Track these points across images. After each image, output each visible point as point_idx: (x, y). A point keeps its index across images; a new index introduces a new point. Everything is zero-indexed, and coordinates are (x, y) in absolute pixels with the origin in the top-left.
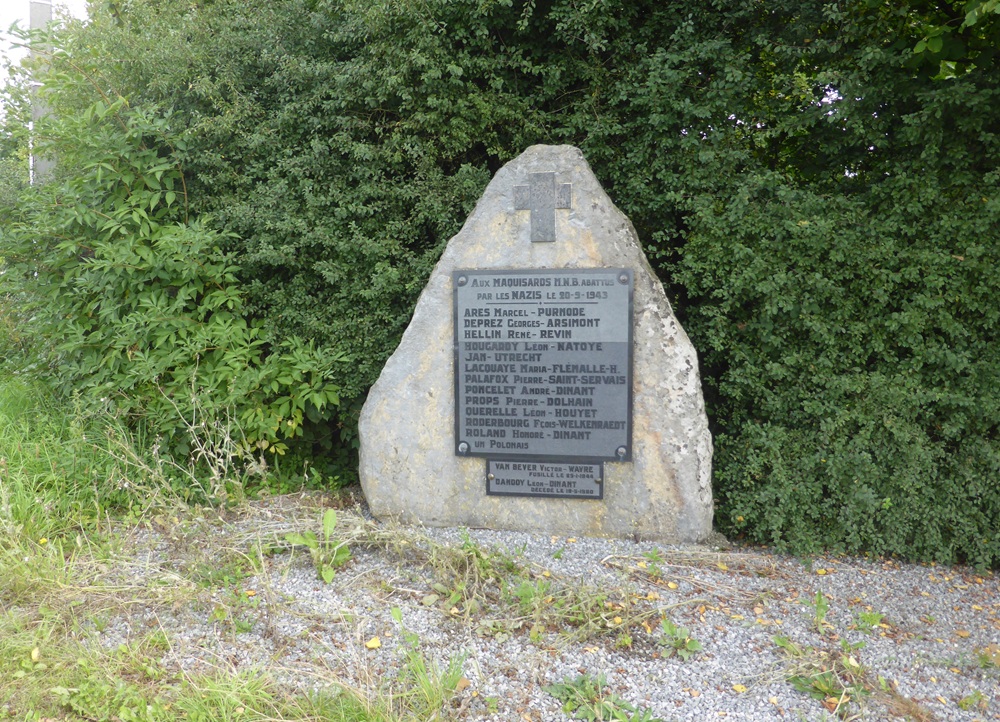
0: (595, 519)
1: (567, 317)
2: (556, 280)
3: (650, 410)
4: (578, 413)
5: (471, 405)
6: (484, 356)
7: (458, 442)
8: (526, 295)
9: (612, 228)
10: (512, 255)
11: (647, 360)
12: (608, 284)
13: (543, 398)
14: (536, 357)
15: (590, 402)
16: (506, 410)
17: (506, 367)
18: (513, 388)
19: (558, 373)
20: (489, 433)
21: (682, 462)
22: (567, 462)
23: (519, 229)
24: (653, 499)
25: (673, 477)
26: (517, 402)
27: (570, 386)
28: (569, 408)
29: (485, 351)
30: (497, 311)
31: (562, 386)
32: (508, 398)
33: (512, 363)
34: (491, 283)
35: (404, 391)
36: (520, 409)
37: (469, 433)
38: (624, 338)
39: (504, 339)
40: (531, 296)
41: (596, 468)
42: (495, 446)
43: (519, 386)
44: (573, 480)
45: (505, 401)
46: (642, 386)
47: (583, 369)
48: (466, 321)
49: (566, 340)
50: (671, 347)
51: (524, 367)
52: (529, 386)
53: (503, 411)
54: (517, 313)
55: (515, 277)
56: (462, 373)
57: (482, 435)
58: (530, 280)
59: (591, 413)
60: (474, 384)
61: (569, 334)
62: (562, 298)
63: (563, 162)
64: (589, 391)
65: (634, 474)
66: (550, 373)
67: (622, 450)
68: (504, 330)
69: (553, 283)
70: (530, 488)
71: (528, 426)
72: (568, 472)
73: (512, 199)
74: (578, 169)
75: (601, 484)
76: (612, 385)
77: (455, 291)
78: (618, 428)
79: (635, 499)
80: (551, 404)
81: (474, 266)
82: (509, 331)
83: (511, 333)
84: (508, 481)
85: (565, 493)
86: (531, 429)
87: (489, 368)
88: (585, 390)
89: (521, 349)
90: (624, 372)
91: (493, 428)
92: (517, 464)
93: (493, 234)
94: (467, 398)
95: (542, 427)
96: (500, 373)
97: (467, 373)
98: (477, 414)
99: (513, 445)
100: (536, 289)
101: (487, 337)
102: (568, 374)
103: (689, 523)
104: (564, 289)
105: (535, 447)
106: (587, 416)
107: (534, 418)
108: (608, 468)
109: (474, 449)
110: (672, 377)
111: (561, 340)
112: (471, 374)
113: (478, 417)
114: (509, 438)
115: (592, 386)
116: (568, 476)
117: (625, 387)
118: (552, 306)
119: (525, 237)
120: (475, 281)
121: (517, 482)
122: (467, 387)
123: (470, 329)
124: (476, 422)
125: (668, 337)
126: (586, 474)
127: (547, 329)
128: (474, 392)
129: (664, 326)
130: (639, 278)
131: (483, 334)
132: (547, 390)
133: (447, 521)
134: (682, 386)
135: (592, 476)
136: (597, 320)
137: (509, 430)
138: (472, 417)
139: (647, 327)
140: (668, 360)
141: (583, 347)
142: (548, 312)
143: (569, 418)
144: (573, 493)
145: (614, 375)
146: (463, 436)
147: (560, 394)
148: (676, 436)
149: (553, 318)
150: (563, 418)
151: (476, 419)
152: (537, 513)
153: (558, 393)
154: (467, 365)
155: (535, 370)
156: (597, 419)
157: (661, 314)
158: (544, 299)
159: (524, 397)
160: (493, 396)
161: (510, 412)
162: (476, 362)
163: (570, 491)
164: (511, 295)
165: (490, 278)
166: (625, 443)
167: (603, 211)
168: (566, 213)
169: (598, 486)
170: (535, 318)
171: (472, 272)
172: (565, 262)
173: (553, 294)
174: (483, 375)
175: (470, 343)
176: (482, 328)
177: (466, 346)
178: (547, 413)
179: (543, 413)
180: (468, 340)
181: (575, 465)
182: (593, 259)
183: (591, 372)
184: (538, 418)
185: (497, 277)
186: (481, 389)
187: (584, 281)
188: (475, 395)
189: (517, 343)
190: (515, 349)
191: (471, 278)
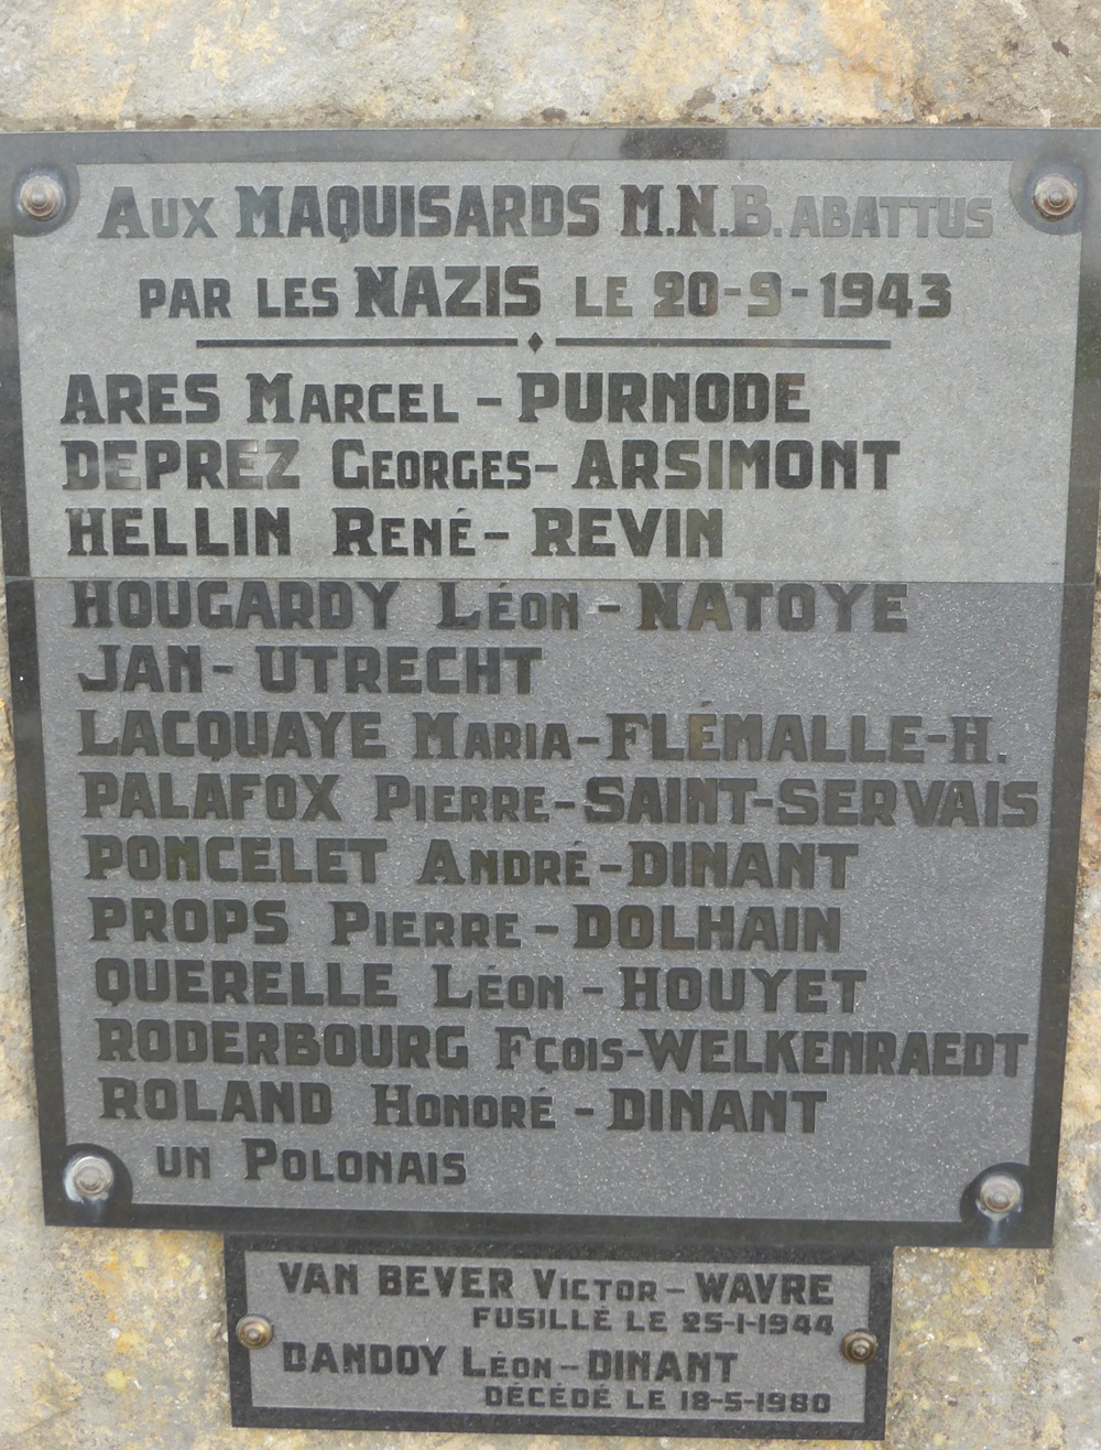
1: (699, 431)
2: (632, 197)
4: (754, 989)
5: (122, 944)
6: (188, 659)
7: (55, 1153)
8: (445, 289)
10: (350, 32)
12: (966, 222)
13: (553, 904)
14: (508, 668)
15: (825, 928)
16: (334, 971)
17: (327, 726)
18: (370, 850)
19: (639, 764)
20: (238, 1101)
22: (688, 1256)
26: (398, 929)
27: (709, 835)
28: (701, 961)
29: (194, 635)
30: (266, 391)
31: (667, 835)
32: (340, 909)
33: (362, 702)
34: (225, 215)
36: (412, 970)
37: (118, 1099)
38: (1042, 560)
39: (313, 560)
40: (478, 295)
41: (849, 1285)
42: (271, 1173)
43: (408, 838)
44: (717, 1344)
45: (327, 925)
47: (793, 737)
48: (74, 450)
49: (689, 570)
51: (433, 732)
52: (466, 838)
53: (316, 982)
54: (389, 404)
55: (378, 175)
56: (64, 764)
57: (196, 1115)
58: (471, 197)
59: (832, 991)
60: (139, 826)
61: (708, 531)
62: (668, 309)
64: (823, 865)
66: (591, 763)
67: (1004, 1191)
68: (312, 507)
69: (611, 211)
70: (477, 1386)
71: (461, 1060)
72: (692, 1302)
75: (876, 1367)
76: (958, 830)
78: (985, 1070)
80: (600, 942)
81: (115, 108)
82: (343, 516)
83: (352, 532)
84: (353, 1355)
85: (673, 1412)
86: (482, 1079)
87: (223, 733)
88: (797, 862)
89: (414, 624)
90: (1026, 755)
91: (257, 1075)
92: (403, 1262)
94: (99, 905)
95: (547, 1068)
96: (292, 765)
97: (94, 764)
98: (161, 995)
99: (373, 1165)
100: (507, 252)
101: (206, 547)
102: (700, 771)
104: (680, 256)
105: (501, 1175)
106: (808, 1001)
107: (497, 1018)
108: (912, 1272)
109: (150, 1189)
111: (657, 566)
112: (119, 767)
113: (171, 1011)
114: (353, 1126)
115: (844, 835)
116: (690, 1323)
117: (1034, 842)
118: (608, 362)
120: (123, 205)
121: (409, 1360)
122: (95, 844)
123: (100, 499)
124: (157, 1040)
126: (791, 1311)
127: (575, 502)
128: (137, 874)
131: (181, 531)
132: (576, 859)
135: (825, 1325)
136: (883, 451)
137: (351, 1086)
138: (133, 1011)
141: (793, 611)
143: (705, 1019)
144: (716, 1413)
145: (976, 775)
146: (82, 1116)
147: (657, 880)
149: (614, 434)
150: (667, 1020)
151: (160, 1027)
153: (638, 879)
154: (88, 718)
155: (503, 742)
156: (862, 1021)
158: (557, 320)
159: (437, 899)
160: (250, 894)
161: (353, 984)
162: (142, 698)
163: (702, 1400)
164: (348, 292)
165: (218, 184)
166: (1018, 1148)
169: (857, 1374)
170: (503, 434)
171: (106, 143)
172: (688, 87)
173: (615, 285)
174: (187, 774)
175: (103, 586)
176: (178, 497)
177: (82, 604)
178: (571, 990)
179: (549, 991)
180: (89, 568)
181: (732, 1270)
182: (861, 66)
183: (838, 757)
184: (518, 1019)
185: (260, 176)
186: (182, 857)
187: (805, 206)
188: (145, 890)
189: (391, 587)
190: (381, 622)
191: (99, 183)
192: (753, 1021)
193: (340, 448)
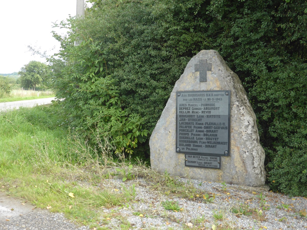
0: (219, 176)
1: (210, 107)
3: (236, 139)
6: (185, 119)
7: (177, 148)
8: (198, 99)
9: (224, 77)
10: (194, 86)
11: (235, 121)
12: (223, 95)
13: (202, 133)
14: (200, 120)
15: (216, 135)
16: (191, 137)
17: (191, 123)
18: (193, 130)
19: (207, 125)
20: (186, 145)
21: (247, 157)
22: (209, 156)
23: (196, 78)
24: (237, 170)
25: (244, 162)
26: (194, 135)
27: (210, 130)
28: (210, 137)
30: (189, 105)
31: (208, 129)
32: (192, 133)
33: (193, 122)
34: (187, 95)
35: (162, 131)
36: (195, 137)
37: (180, 145)
38: (227, 114)
39: (191, 114)
41: (218, 158)
42: (188, 149)
43: (195, 129)
44: (211, 162)
45: (191, 135)
46: (234, 130)
47: (215, 124)
48: (180, 108)
50: (243, 117)
51: (196, 123)
52: (198, 129)
53: (190, 138)
54: (195, 105)
55: (195, 93)
56: (178, 125)
57: (184, 146)
58: (199, 94)
60: (182, 129)
61: (210, 112)
62: (208, 100)
63: (209, 55)
65: (231, 161)
66: (204, 125)
67: (226, 152)
68: (191, 111)
69: (205, 95)
70: (198, 164)
72: (210, 159)
73: (194, 68)
74: (214, 58)
76: (223, 129)
77: (177, 99)
78: (225, 144)
79: (231, 170)
80: (205, 136)
81: (183, 90)
83: (193, 112)
84: (191, 161)
85: (209, 166)
86: (198, 144)
87: (187, 123)
89: (196, 117)
90: (227, 125)
91: (187, 143)
92: (194, 156)
93: (189, 79)
94: (180, 133)
95: (202, 143)
96: (189, 125)
97: (180, 125)
99: (192, 149)
100: (200, 97)
101: (186, 113)
102: (210, 126)
103: (249, 179)
104: (209, 97)
105: (200, 150)
106: (216, 140)
108: (222, 158)
109: (181, 150)
110: (243, 127)
111: (208, 114)
112: (181, 125)
113: (183, 139)
114: (192, 147)
115: (217, 130)
117: (227, 130)
118: (205, 103)
119: (198, 80)
120: (183, 95)
121: (194, 162)
122: (180, 129)
123: (181, 110)
124: (182, 141)
125: (242, 114)
126: (215, 160)
127: (204, 111)
129: (240, 110)
130: (233, 93)
131: (185, 112)
132: (203, 131)
133: (174, 175)
134: (246, 131)
135: (217, 161)
136: (219, 108)
137: (192, 144)
139: (235, 110)
140: (242, 121)
141: (214, 116)
142: (204, 105)
143: (210, 141)
144: (211, 167)
146: (178, 146)
147: (208, 132)
148: (244, 148)
149: (206, 107)
150: (208, 141)
151: (182, 140)
152: (201, 173)
154: (180, 122)
155: (200, 124)
156: (218, 141)
157: (239, 106)
158: (203, 101)
160: (187, 133)
161: (192, 138)
162: (182, 121)
163: (210, 166)
164: (193, 99)
165: (187, 94)
166: (227, 150)
167: (222, 71)
168: (210, 72)
169: (219, 164)
170: (200, 107)
171: (182, 92)
172: (210, 88)
173: (206, 99)
174: (184, 125)
175: (181, 115)
176: (184, 110)
179: (202, 139)
180: (180, 114)
181: (212, 157)
182: (218, 87)
183: (217, 125)
184: (200, 140)
185: (189, 93)
186: (184, 130)
187: (215, 94)
188: (182, 132)
189: (195, 115)
190: (194, 117)
192: (213, 141)
193: (192, 108)
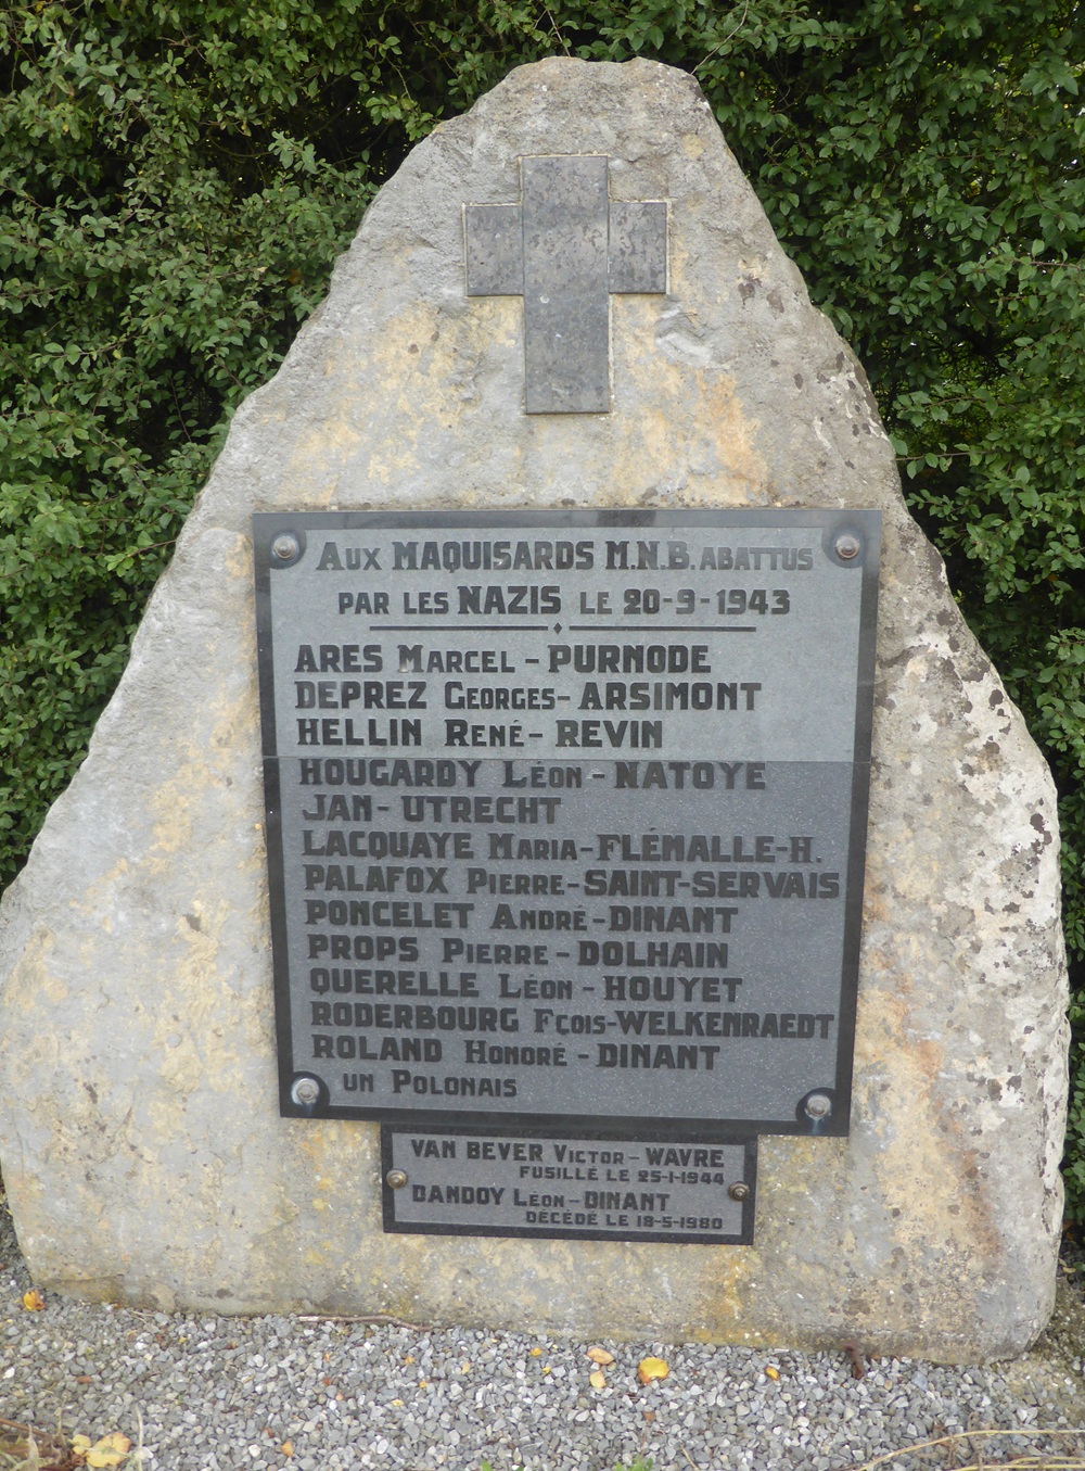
0: (720, 1290)
1: (648, 677)
2: (612, 548)
3: (913, 976)
4: (679, 989)
5: (325, 960)
6: (364, 803)
7: (287, 1074)
8: (508, 599)
9: (808, 369)
10: (456, 458)
11: (908, 817)
12: (797, 561)
13: (566, 940)
14: (542, 808)
15: (719, 955)
16: (444, 977)
17: (440, 841)
18: (464, 909)
19: (615, 863)
20: (389, 1049)
21: (1003, 1130)
22: (642, 1138)
23: (480, 366)
24: (904, 1236)
25: (971, 1173)
26: (480, 954)
27: (654, 903)
28: (650, 973)
29: (368, 789)
30: (408, 654)
31: (630, 902)
32: (447, 942)
33: (460, 827)
34: (386, 558)
35: (109, 909)
36: (487, 977)
37: (322, 1047)
38: (842, 749)
39: (434, 748)
40: (526, 602)
41: (733, 1155)
42: (408, 1089)
43: (485, 904)
44: (658, 1189)
45: (440, 951)
46: (889, 900)
47: (701, 849)
48: (301, 686)
49: (644, 755)
50: (989, 776)
51: (500, 843)
52: (518, 903)
53: (434, 982)
54: (476, 662)
55: (471, 535)
56: (294, 860)
57: (365, 1056)
58: (522, 547)
59: (723, 990)
60: (335, 895)
61: (651, 734)
62: (630, 610)
63: (641, 118)
64: (718, 919)
65: (851, 1164)
66: (588, 862)
67: (820, 1104)
68: (433, 719)
69: (600, 555)
70: (522, 1211)
71: (515, 1027)
72: (644, 1165)
73: (457, 254)
74: (692, 147)
75: (748, 1203)
76: (794, 900)
77: (262, 586)
78: (810, 1035)
79: (849, 1238)
80: (593, 962)
81: (327, 499)
82: (450, 724)
83: (456, 733)
84: (453, 1193)
85: (632, 1228)
86: (526, 1038)
87: (384, 844)
88: (704, 918)
89: (490, 784)
90: (833, 858)
91: (400, 1034)
92: (481, 1140)
93: (391, 384)
94: (313, 939)
95: (563, 1032)
96: (421, 862)
97: (311, 860)
98: (347, 989)
99: (462, 1086)
100: (542, 578)
101: (374, 741)
102: (649, 867)
103: (1011, 1304)
104: (639, 581)
105: (536, 1092)
106: (708, 997)
107: (535, 1004)
108: (769, 1150)
109: (339, 1097)
110: (988, 871)
111: (626, 753)
112: (325, 862)
113: (352, 998)
114: (453, 1063)
115: (730, 903)
116: (643, 1177)
117: (838, 906)
118: (598, 639)
119: (501, 396)
120: (330, 547)
121: (483, 1196)
122: (311, 905)
123: (317, 713)
124: (344, 1014)
125: (980, 743)
126: (700, 1170)
127: (580, 717)
128: (334, 921)
129: (968, 707)
130: (894, 544)
131: (361, 732)
132: (579, 916)
133: (264, 1297)
134: (1017, 898)
135: (719, 1179)
136: (752, 688)
137: (453, 1041)
138: (331, 998)
139: (917, 712)
140: (979, 819)
141: (703, 774)
142: (586, 659)
143: (651, 1005)
144: (657, 1228)
145: (804, 869)
146: (302, 1057)
147: (625, 928)
148: (988, 1054)
149: (601, 679)
150: (630, 1006)
151: (346, 1007)
152: (543, 1275)
153: (615, 927)
154: (308, 835)
155: (540, 850)
156: (740, 1007)
157: (961, 666)
158: (570, 615)
159: (502, 937)
160: (397, 933)
161: (454, 984)
162: (338, 824)
163: (649, 1221)
164: (454, 600)
165: (383, 541)
166: (829, 1080)
167: (776, 304)
168: (647, 311)
169: (738, 1207)
170: (539, 678)
171: (320, 518)
172: (643, 486)
173: (602, 597)
174: (362, 866)
175: (316, 762)
176: (358, 712)
177: (305, 772)
178: (576, 989)
179: (564, 989)
180: (309, 752)
181: (666, 1146)
182: (738, 476)
183: (727, 859)
184: (546, 1004)
185: (405, 536)
186: (360, 912)
187: (708, 552)
188: (339, 931)
189: (477, 764)
190: (471, 783)
191: (316, 540)
192: (679, 1007)
193: (449, 686)
